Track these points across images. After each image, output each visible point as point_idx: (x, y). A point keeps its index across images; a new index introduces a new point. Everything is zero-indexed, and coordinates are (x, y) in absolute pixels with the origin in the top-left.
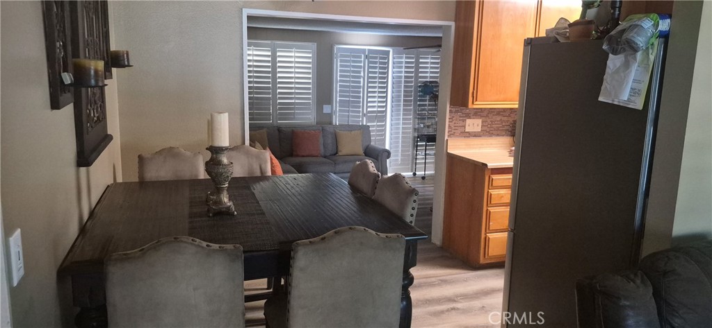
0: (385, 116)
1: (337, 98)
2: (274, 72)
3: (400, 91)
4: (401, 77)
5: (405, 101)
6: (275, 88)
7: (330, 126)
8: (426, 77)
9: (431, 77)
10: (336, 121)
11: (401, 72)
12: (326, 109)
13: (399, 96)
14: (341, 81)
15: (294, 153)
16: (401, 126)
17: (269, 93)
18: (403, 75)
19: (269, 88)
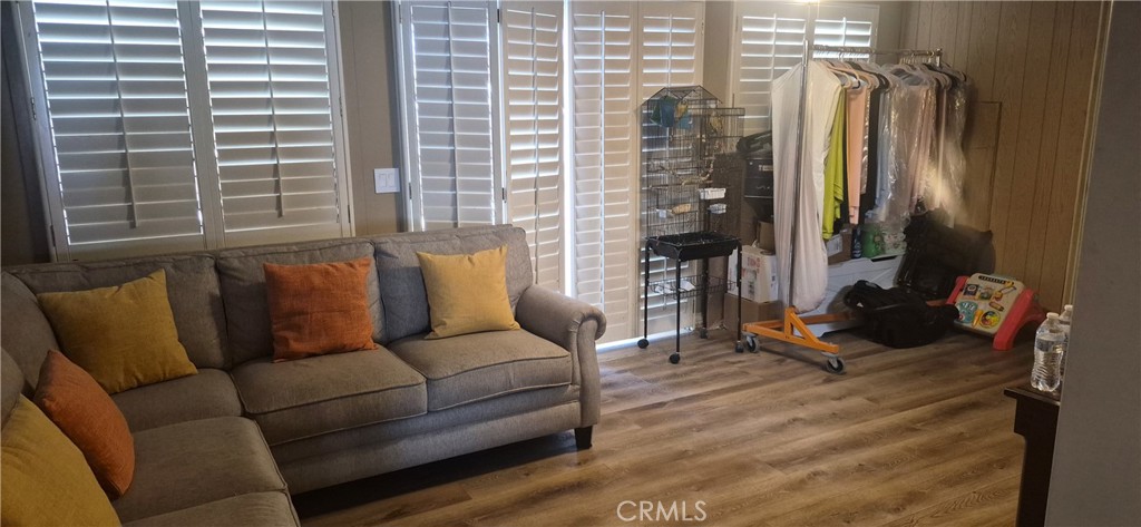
0: (560, 193)
1: (415, 145)
2: (196, 69)
3: (593, 120)
4: (594, 78)
5: (609, 146)
6: (203, 121)
7: (400, 238)
8: (660, 77)
9: (675, 77)
10: (419, 218)
11: (594, 64)
12: (385, 180)
13: (593, 134)
14: (423, 93)
15: (279, 349)
16: (601, 218)
17: (184, 141)
18: (601, 71)
19: (181, 123)
